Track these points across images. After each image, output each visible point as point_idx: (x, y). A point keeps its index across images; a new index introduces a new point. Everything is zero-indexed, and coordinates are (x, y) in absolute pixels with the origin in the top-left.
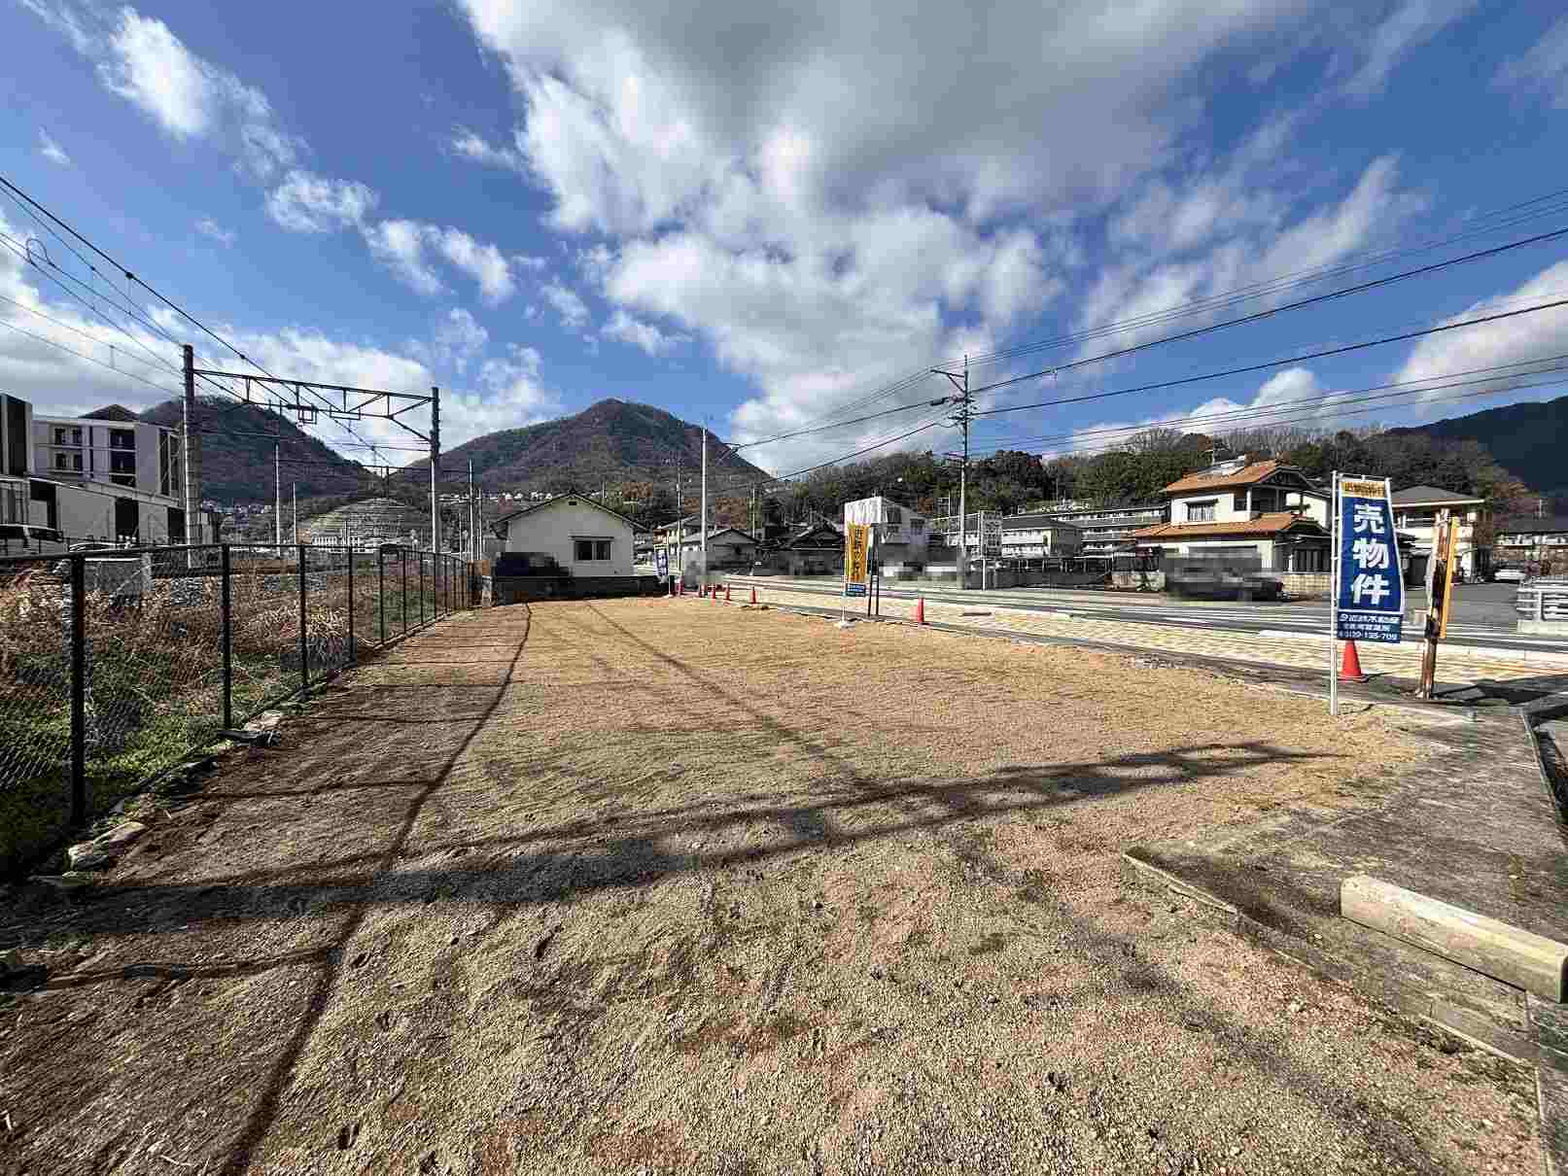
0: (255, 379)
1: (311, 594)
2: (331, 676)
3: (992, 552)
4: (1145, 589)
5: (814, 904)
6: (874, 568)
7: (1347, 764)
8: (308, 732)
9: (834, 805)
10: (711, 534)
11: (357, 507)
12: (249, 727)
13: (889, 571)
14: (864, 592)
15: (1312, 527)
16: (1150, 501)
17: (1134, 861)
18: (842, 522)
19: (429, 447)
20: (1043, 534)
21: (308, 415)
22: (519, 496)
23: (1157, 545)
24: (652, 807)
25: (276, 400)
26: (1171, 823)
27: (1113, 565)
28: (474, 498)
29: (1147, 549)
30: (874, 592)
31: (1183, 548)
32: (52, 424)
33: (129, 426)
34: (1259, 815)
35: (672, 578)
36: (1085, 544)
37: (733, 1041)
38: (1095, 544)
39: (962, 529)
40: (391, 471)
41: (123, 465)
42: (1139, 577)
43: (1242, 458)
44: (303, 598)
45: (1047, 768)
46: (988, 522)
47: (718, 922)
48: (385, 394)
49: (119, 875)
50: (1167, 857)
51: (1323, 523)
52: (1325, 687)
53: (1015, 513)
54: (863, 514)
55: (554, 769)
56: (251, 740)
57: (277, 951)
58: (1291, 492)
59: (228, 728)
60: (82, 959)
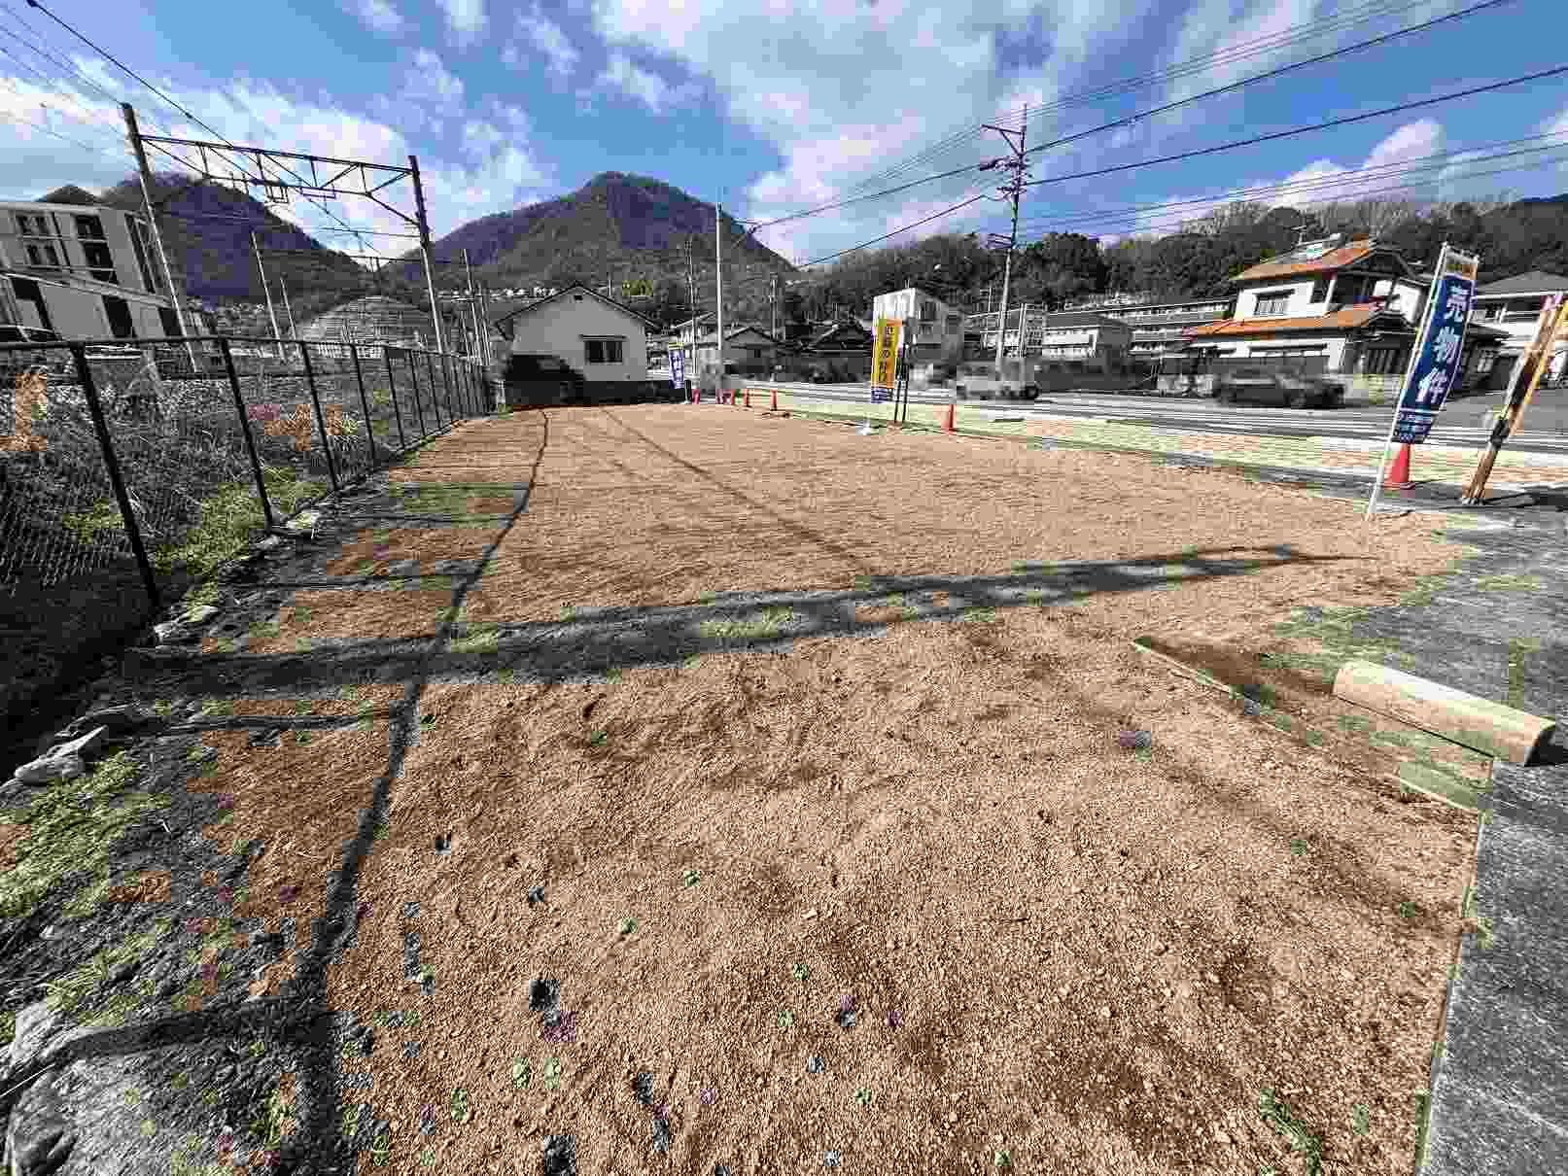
0: (210, 146)
1: (324, 399)
2: (361, 480)
3: (1032, 351)
4: (1191, 394)
5: (833, 678)
6: (904, 371)
7: (1373, 566)
8: (347, 529)
9: (853, 598)
10: (729, 333)
11: (352, 306)
12: (291, 524)
13: (918, 375)
14: (891, 394)
15: (1395, 322)
16: (1215, 295)
17: (1140, 648)
18: (871, 319)
19: (417, 232)
20: (1089, 332)
21: (277, 192)
22: (521, 292)
23: (1212, 344)
24: (681, 597)
25: (238, 174)
26: (1181, 617)
27: (1160, 368)
28: (473, 293)
29: (1201, 349)
30: (902, 399)
31: (1242, 349)
32: (11, 211)
33: (91, 211)
34: (1270, 610)
35: (689, 382)
36: (1133, 345)
37: (760, 782)
38: (1144, 345)
39: (1002, 327)
40: (383, 263)
41: (98, 256)
42: (1186, 381)
43: (1336, 236)
44: (317, 405)
45: (1067, 566)
46: (1031, 317)
47: (746, 691)
48: (357, 164)
49: (205, 649)
50: (1173, 644)
51: (1409, 318)
52: (1364, 494)
53: (1062, 307)
54: (895, 307)
55: (585, 564)
56: (295, 537)
57: (357, 710)
58: (1379, 279)
59: (270, 527)
60: (190, 714)
